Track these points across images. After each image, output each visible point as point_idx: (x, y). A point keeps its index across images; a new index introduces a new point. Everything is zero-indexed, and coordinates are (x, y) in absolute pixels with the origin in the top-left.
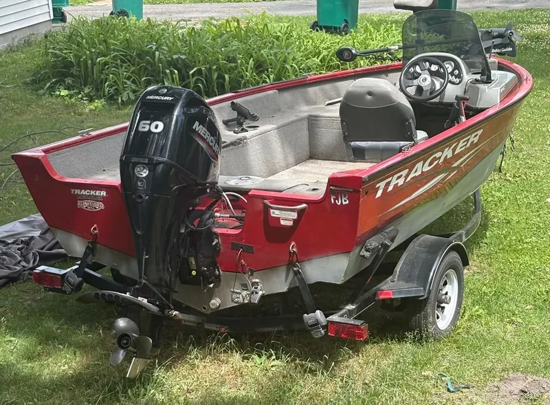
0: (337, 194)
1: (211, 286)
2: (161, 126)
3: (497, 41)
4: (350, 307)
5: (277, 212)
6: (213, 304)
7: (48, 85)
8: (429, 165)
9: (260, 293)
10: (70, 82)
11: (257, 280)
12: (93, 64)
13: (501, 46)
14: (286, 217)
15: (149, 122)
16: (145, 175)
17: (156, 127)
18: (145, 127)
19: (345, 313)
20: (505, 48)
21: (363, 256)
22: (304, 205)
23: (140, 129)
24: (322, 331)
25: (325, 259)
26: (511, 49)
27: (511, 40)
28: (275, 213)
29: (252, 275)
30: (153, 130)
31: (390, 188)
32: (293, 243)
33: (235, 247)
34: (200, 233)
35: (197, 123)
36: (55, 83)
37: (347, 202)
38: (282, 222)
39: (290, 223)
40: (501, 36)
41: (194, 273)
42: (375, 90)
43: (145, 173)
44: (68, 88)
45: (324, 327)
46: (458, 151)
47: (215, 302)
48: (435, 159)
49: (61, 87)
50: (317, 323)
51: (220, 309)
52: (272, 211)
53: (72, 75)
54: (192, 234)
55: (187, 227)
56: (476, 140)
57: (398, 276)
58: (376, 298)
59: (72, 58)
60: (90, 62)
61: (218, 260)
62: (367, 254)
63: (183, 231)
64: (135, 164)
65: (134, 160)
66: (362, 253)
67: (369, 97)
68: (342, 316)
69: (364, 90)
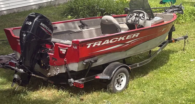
0: (74, 46)
1: (48, 69)
2: (31, 23)
3: (177, 9)
4: (83, 79)
5: (61, 49)
6: (48, 74)
7: (66, 14)
8: (113, 41)
9: (59, 72)
10: (72, 14)
11: (58, 69)
12: (78, 9)
13: (178, 11)
14: (64, 51)
15: (28, 22)
16: (25, 36)
17: (30, 23)
18: (27, 23)
19: (81, 80)
20: (179, 11)
21: (84, 64)
22: (67, 48)
23: (26, 24)
24: (72, 85)
25: (73, 64)
26: (181, 12)
27: (181, 9)
28: (61, 50)
29: (57, 67)
30: (29, 24)
31: (94, 46)
32: (65, 59)
33: (53, 59)
34: (43, 54)
35: (42, 23)
36: (68, 14)
37: (77, 48)
38: (63, 53)
39: (64, 53)
40: (178, 8)
41: (42, 65)
42: (108, 19)
43: (25, 35)
44: (71, 16)
45: (73, 83)
46: (127, 38)
47: (49, 74)
48: (115, 40)
49: (69, 15)
50: (71, 82)
51: (51, 76)
52: (60, 49)
53: (73, 12)
54: (41, 54)
55: (39, 52)
56: (137, 36)
57: (104, 73)
58: (95, 78)
59: (74, 7)
60: (77, 8)
61: (49, 62)
62: (85, 64)
63: (38, 53)
64: (23, 33)
65: (22, 31)
66: (83, 63)
67: (107, 21)
68: (79, 81)
69: (105, 19)
